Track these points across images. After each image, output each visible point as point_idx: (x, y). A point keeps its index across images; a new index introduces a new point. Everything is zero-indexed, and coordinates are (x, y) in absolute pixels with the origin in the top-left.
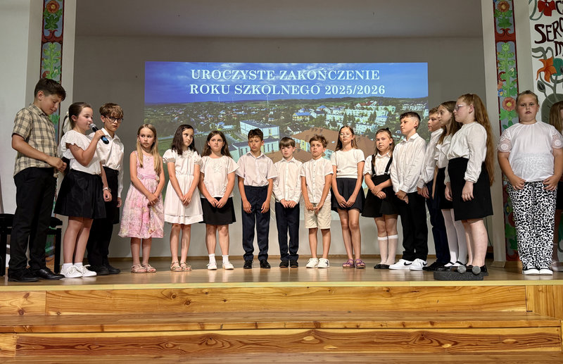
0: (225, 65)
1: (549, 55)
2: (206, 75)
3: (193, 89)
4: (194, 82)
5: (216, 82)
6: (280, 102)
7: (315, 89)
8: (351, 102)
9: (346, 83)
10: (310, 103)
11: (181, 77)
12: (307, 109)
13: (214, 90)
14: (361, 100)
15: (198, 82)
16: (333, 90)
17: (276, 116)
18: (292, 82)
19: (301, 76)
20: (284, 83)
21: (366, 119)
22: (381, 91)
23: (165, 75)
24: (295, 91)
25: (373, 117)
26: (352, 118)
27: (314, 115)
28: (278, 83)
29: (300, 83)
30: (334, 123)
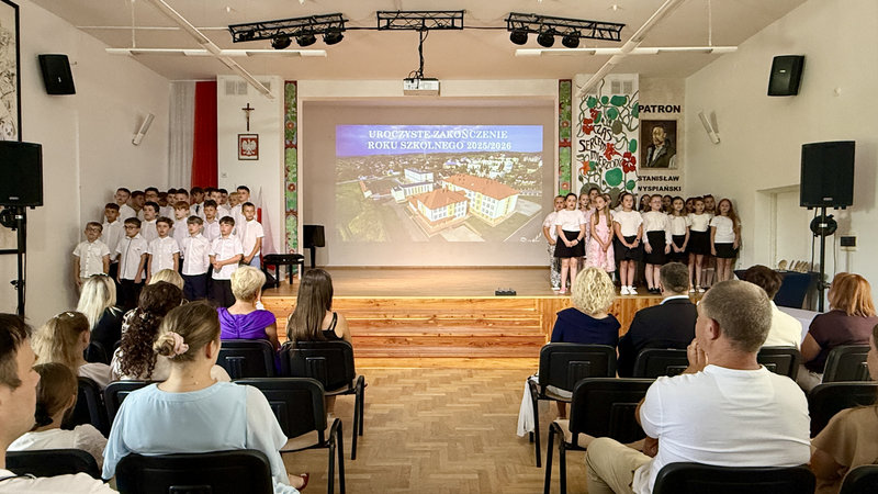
0: (393, 127)
1: (587, 159)
2: (380, 134)
3: (371, 145)
4: (371, 140)
5: (387, 140)
6: (434, 155)
7: (460, 145)
8: (487, 155)
9: (482, 140)
10: (457, 156)
11: (362, 137)
12: (453, 160)
13: (386, 146)
14: (493, 154)
15: (374, 140)
16: (472, 146)
17: (431, 165)
18: (443, 140)
19: (450, 135)
20: (437, 140)
21: (497, 167)
22: (508, 147)
23: (350, 135)
24: (445, 147)
25: (502, 166)
26: (486, 167)
27: (459, 164)
28: (432, 140)
29: (449, 140)
30: (473, 171)
